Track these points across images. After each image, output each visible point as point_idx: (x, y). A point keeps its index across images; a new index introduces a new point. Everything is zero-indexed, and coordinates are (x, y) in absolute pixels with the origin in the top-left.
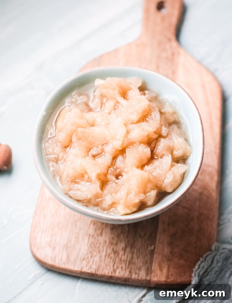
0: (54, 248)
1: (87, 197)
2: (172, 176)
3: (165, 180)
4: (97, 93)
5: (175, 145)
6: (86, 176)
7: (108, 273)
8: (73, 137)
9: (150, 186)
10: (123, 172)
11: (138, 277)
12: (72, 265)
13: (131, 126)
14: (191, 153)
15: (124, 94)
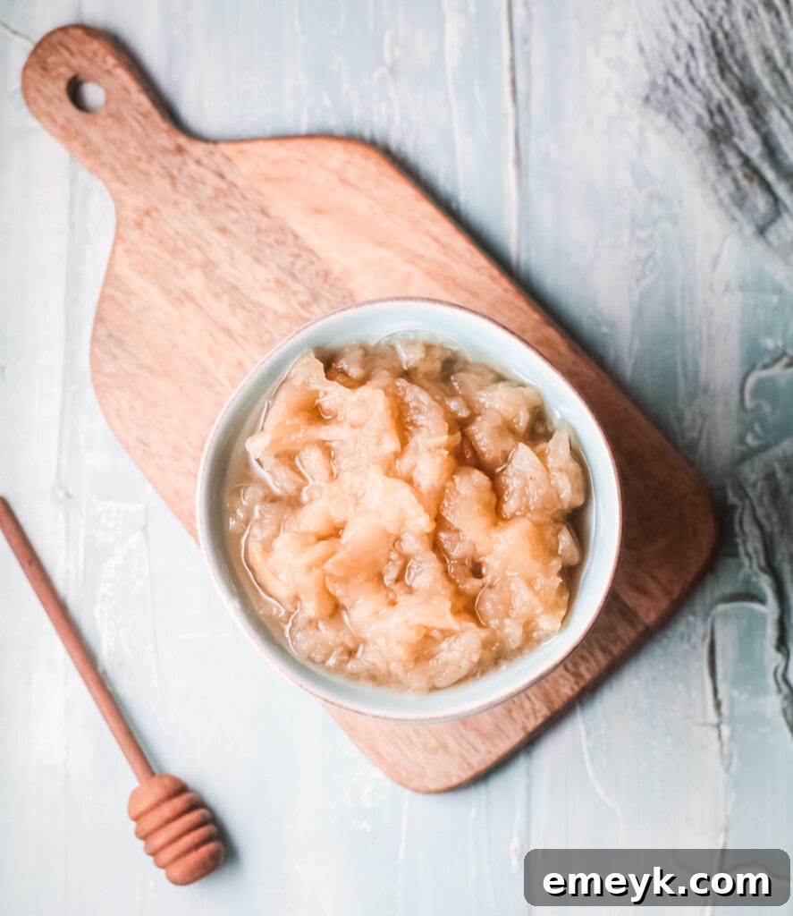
0: (445, 747)
1: (472, 662)
2: (565, 478)
3: (562, 496)
4: (269, 461)
5: (505, 414)
6: (435, 634)
7: (572, 689)
8: (330, 590)
9: (549, 533)
10: (480, 556)
11: (623, 642)
12: (502, 741)
13: (403, 465)
14: (539, 395)
15: (315, 413)
